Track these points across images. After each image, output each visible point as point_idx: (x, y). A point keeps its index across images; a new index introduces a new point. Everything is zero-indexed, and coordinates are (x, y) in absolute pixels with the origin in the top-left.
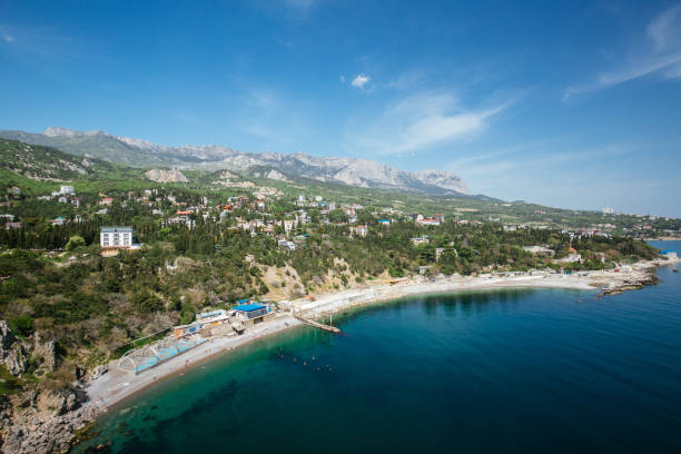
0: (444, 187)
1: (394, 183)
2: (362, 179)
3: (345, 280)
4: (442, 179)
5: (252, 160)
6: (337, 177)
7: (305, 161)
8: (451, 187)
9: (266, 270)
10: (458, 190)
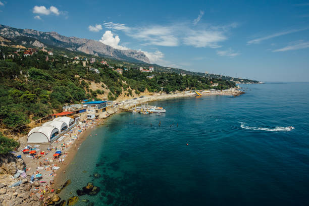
0: (138, 59)
1: (112, 55)
2: (95, 52)
3: (130, 93)
4: (137, 55)
5: (16, 33)
6: (79, 49)
7: (57, 38)
8: (141, 60)
9: (90, 84)
10: (145, 61)
